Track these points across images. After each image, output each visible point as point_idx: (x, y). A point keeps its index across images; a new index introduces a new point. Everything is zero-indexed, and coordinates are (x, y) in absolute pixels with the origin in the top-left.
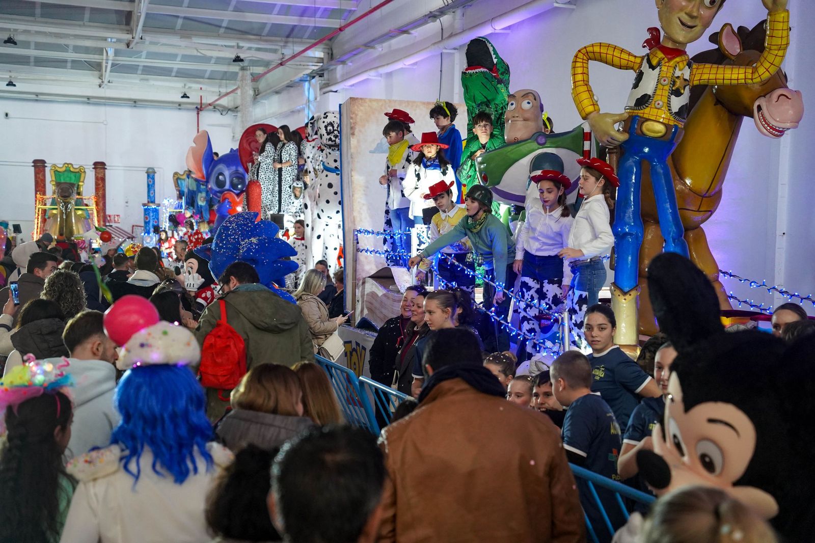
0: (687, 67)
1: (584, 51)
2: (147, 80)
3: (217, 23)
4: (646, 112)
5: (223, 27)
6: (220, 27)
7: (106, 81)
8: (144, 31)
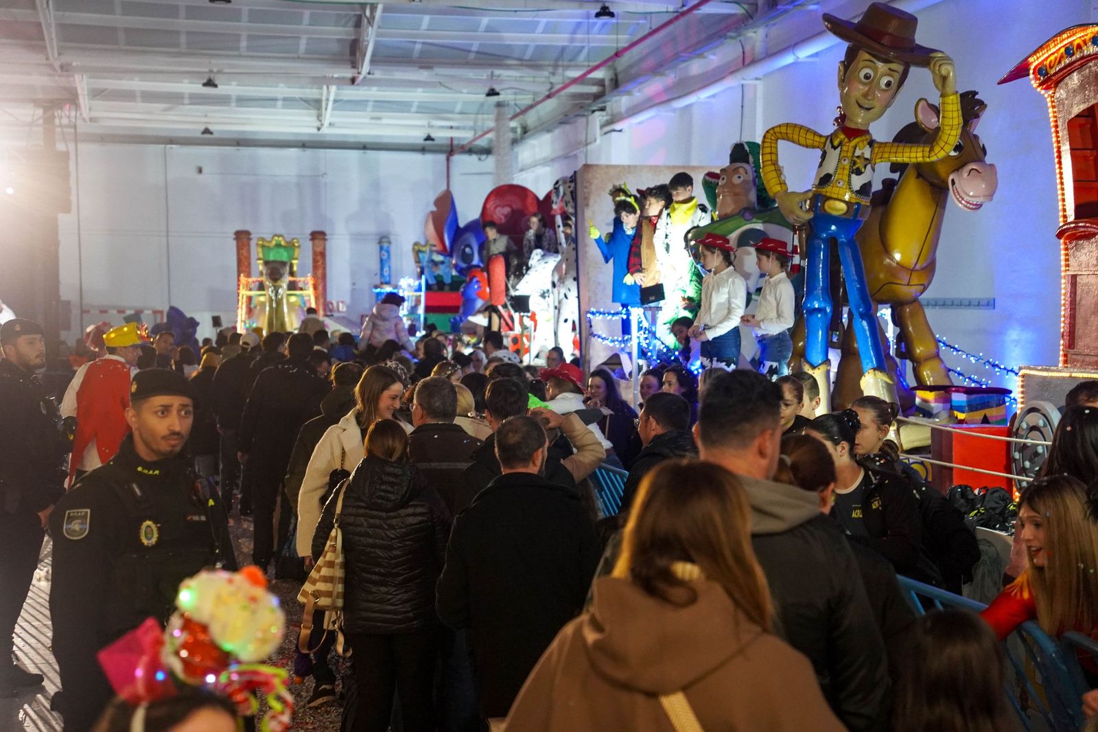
0: (868, 146)
1: (772, 132)
2: (379, 118)
3: (466, 48)
4: (828, 190)
5: (474, 52)
6: (470, 51)
7: (326, 123)
8: (372, 62)
